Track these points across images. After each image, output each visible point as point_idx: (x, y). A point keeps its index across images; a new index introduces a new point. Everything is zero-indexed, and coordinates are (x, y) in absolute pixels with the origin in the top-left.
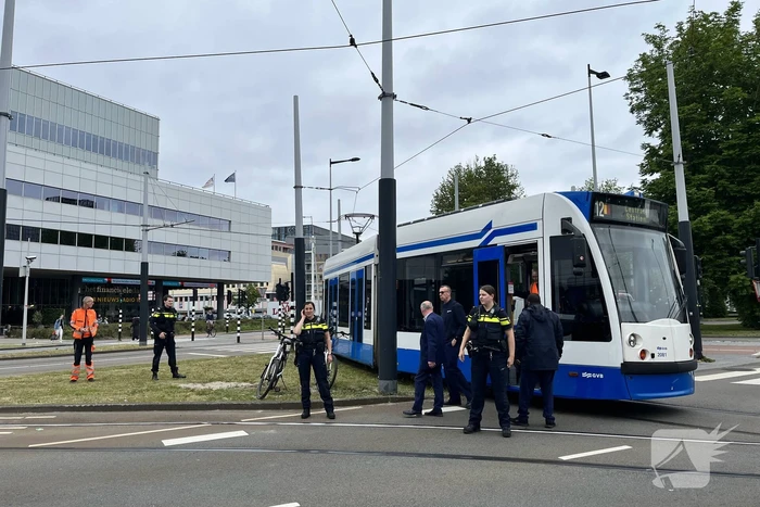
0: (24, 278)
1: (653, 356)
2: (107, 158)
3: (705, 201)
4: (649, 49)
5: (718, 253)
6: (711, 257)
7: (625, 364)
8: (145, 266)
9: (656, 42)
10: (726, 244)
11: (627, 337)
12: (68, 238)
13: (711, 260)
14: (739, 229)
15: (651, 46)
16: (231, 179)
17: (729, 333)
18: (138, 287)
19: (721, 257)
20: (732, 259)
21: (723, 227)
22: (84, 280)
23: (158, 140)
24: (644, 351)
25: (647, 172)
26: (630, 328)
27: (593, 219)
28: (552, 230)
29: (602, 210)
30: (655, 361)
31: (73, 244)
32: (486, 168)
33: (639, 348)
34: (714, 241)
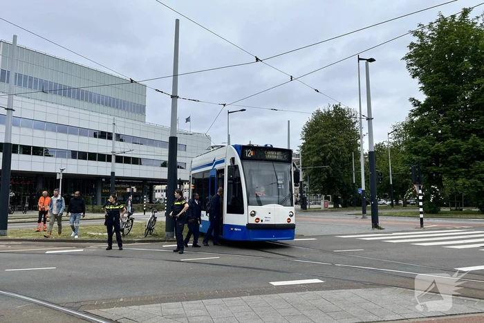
0: (60, 179)
1: (262, 221)
4: (416, 40)
5: (452, 166)
6: (448, 168)
8: (113, 172)
9: (421, 35)
10: (456, 160)
13: (447, 170)
14: (465, 151)
15: (417, 38)
16: (188, 120)
19: (455, 169)
20: (460, 170)
21: (457, 150)
23: (146, 98)
24: (258, 219)
25: (413, 115)
26: (252, 208)
27: (243, 158)
28: (228, 163)
29: (250, 154)
30: (264, 223)
31: (95, 160)
32: (334, 111)
33: (256, 217)
34: (449, 159)
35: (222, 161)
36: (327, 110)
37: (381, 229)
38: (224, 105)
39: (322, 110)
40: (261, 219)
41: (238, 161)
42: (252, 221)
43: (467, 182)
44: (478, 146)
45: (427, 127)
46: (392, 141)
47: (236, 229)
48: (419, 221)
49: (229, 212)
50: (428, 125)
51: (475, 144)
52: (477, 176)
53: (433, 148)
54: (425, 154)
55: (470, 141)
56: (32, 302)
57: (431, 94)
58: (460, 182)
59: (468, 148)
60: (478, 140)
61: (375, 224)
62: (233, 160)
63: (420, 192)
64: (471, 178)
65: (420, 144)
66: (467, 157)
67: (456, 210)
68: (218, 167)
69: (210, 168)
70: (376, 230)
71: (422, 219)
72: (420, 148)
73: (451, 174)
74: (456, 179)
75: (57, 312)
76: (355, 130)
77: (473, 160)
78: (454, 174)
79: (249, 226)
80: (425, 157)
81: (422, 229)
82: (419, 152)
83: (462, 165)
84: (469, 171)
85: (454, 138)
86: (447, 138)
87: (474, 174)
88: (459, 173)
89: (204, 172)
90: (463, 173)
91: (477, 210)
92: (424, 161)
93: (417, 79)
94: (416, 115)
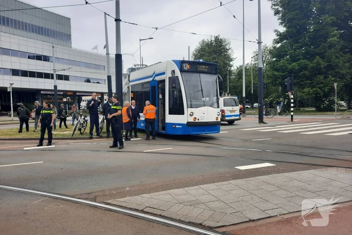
0: (10, 92)
1: (198, 120)
2: (48, 38)
3: (298, 56)
6: (298, 81)
7: (188, 123)
8: (55, 87)
10: (304, 75)
11: (189, 114)
12: (32, 74)
14: (311, 68)
17: (308, 113)
18: (53, 95)
19: (303, 81)
20: (307, 82)
21: (305, 68)
22: (42, 92)
23: (70, 29)
24: (195, 118)
25: (276, 43)
26: (190, 110)
27: (182, 71)
28: (169, 75)
29: (186, 67)
30: (199, 121)
31: (35, 77)
32: (215, 41)
33: (193, 117)
34: (300, 74)
35: (164, 73)
36: (210, 40)
37: (265, 123)
38: (157, 29)
39: (206, 40)
40: (197, 118)
41: (178, 73)
42: (191, 120)
43: (311, 91)
44: (320, 65)
45: (285, 51)
46: (253, 63)
47: (177, 126)
48: (290, 117)
49: (170, 113)
50: (286, 50)
51: (318, 64)
52: (318, 86)
53: (290, 67)
54: (283, 71)
55: (315, 61)
56: (45, 196)
57: (288, 27)
58: (306, 90)
59: (314, 66)
60: (321, 61)
61: (261, 121)
62: (173, 72)
63: (292, 97)
64: (313, 88)
65: (281, 63)
66: (312, 72)
67: (296, 110)
68: (158, 78)
69: (151, 79)
70: (262, 124)
71: (292, 116)
72: (280, 66)
73: (301, 85)
74: (303, 88)
75: (79, 205)
76: (228, 55)
77: (315, 75)
78: (303, 85)
79: (189, 124)
80: (284, 73)
81: (292, 123)
82: (279, 70)
83: (308, 78)
84: (313, 83)
85: (303, 59)
86: (299, 59)
87: (316, 84)
88: (306, 84)
89: (143, 84)
90: (308, 84)
91: (315, 109)
92: (283, 76)
93: (277, 17)
94: (278, 43)
